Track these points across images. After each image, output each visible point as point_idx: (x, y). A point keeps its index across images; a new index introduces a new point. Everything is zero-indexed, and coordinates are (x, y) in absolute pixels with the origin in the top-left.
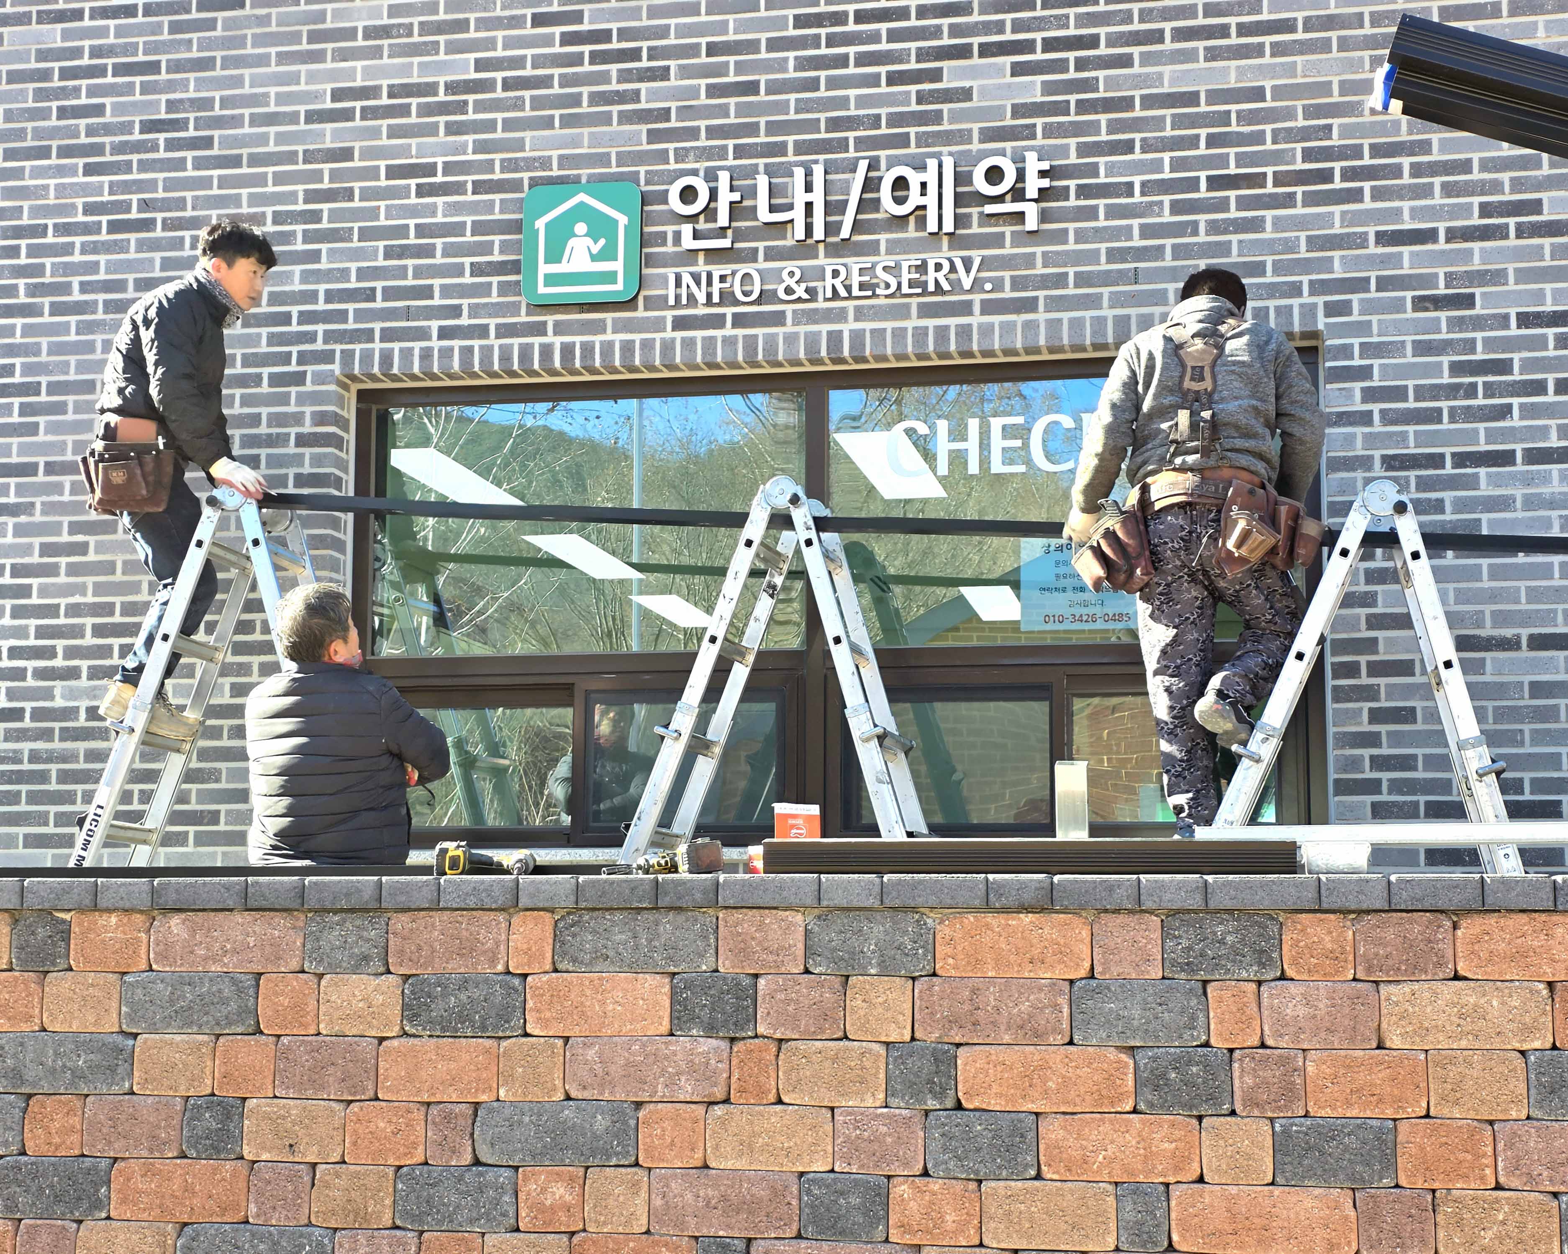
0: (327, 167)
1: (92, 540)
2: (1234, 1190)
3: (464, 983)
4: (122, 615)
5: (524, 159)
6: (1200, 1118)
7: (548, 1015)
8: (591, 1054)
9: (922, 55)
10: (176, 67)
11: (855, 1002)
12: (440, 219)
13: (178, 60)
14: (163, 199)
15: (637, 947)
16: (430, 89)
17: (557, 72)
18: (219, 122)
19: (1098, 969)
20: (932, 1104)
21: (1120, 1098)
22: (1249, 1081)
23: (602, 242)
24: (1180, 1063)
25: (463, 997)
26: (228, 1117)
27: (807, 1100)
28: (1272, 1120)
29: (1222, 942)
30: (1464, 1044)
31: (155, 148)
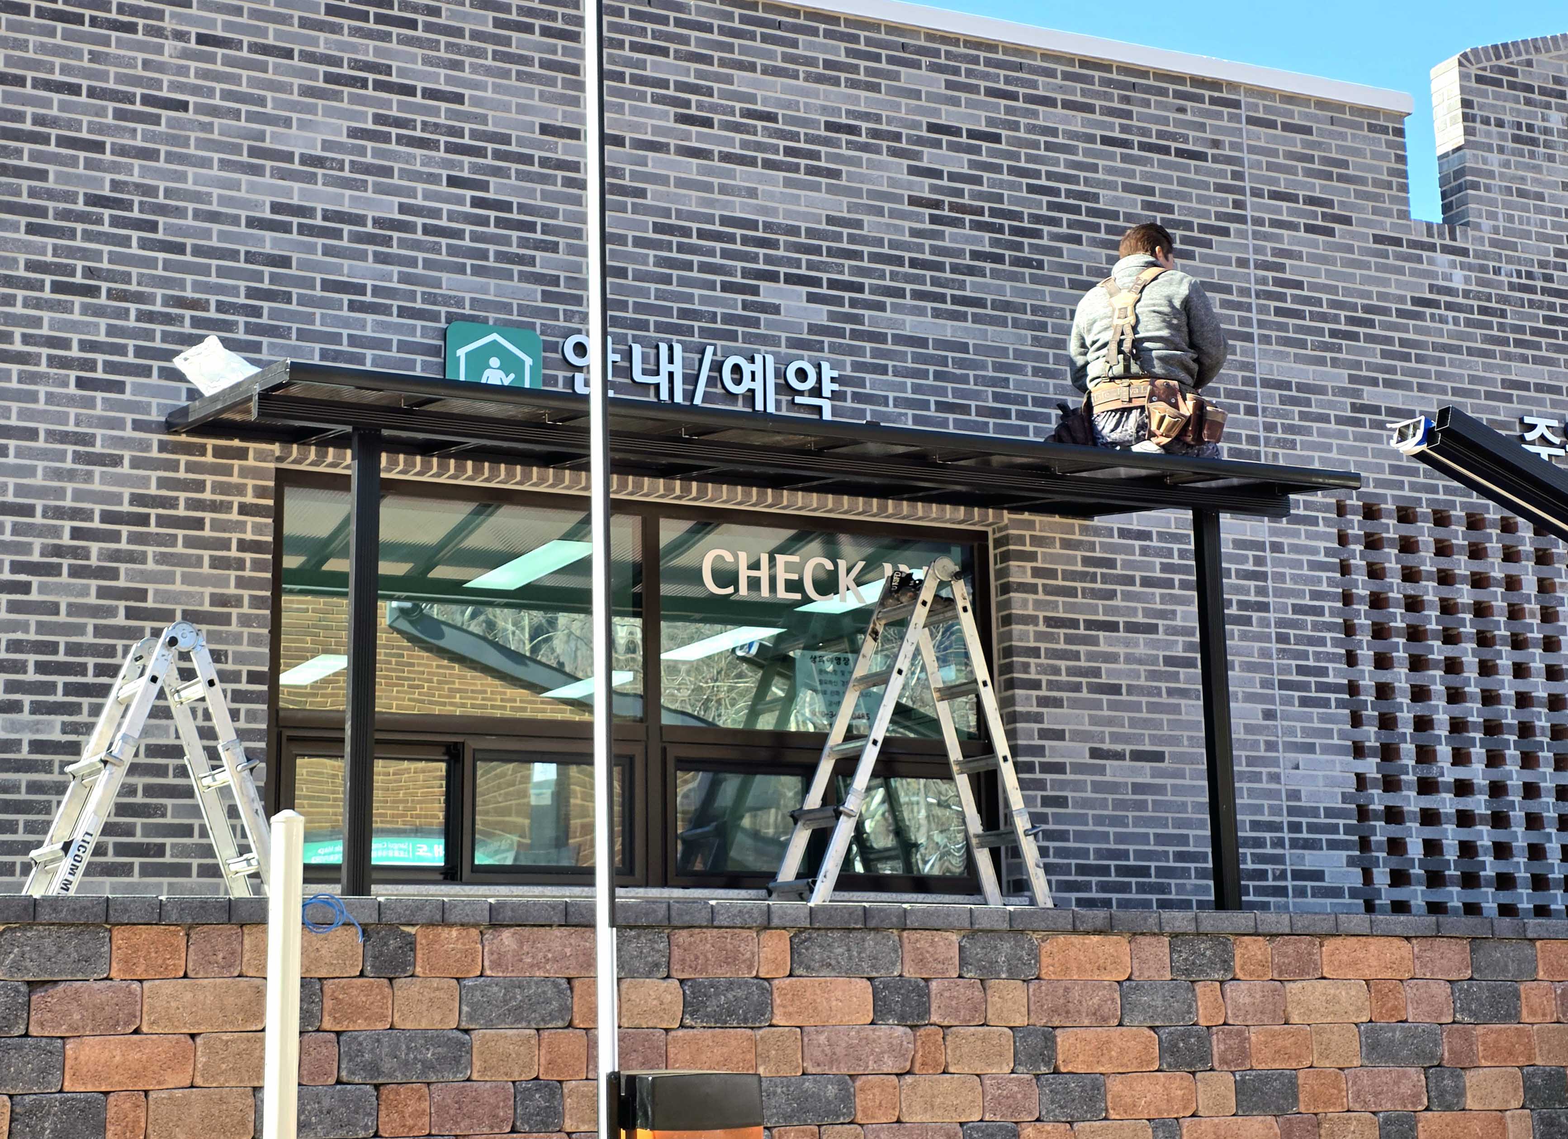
0: (267, 270)
1: (35, 580)
2: (1216, 1120)
3: (731, 984)
4: (66, 654)
5: (441, 295)
6: (1193, 1073)
7: (791, 1009)
8: (822, 1039)
9: (746, 273)
10: (121, 151)
11: (994, 998)
12: (368, 333)
13: (124, 146)
14: (108, 270)
15: (850, 958)
16: (360, 220)
17: (468, 228)
18: (163, 210)
19: (1136, 973)
20: (1044, 1069)
21: (1150, 1062)
22: (1222, 1047)
23: (512, 376)
24: (1185, 1036)
25: (730, 996)
26: (553, 1094)
27: (966, 1070)
28: (1233, 1073)
29: (1203, 955)
30: (1329, 1020)
31: (99, 221)
